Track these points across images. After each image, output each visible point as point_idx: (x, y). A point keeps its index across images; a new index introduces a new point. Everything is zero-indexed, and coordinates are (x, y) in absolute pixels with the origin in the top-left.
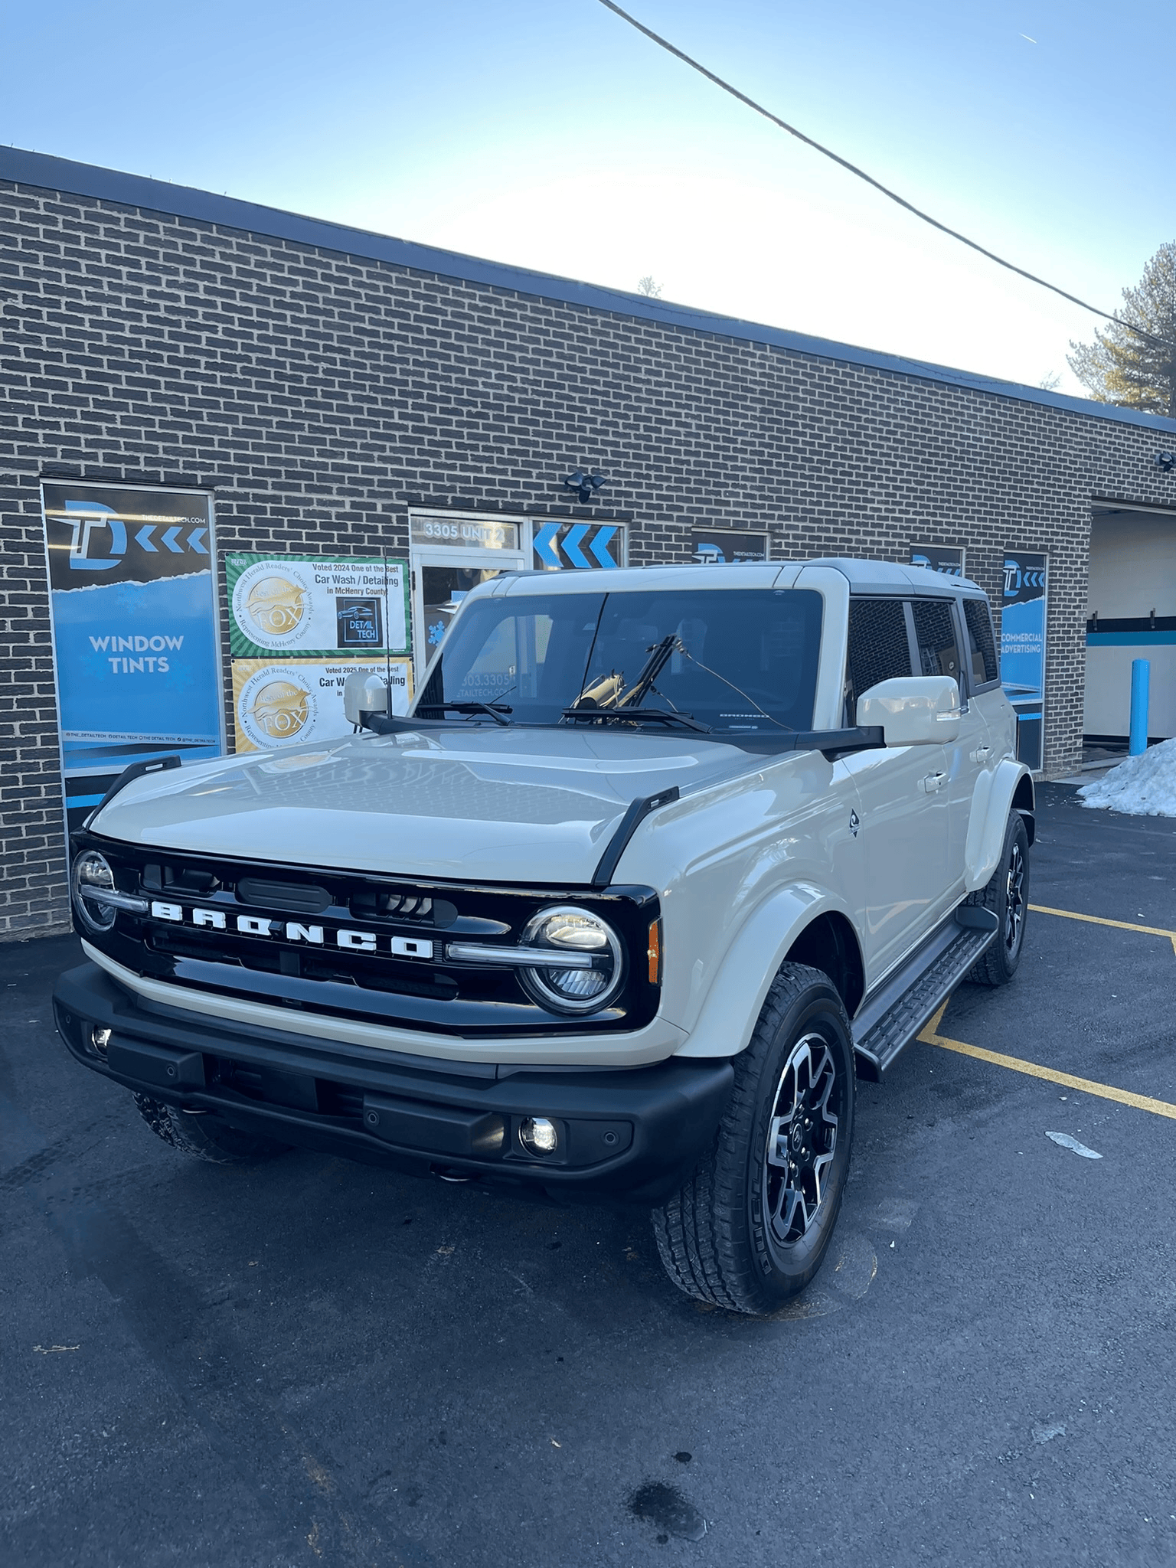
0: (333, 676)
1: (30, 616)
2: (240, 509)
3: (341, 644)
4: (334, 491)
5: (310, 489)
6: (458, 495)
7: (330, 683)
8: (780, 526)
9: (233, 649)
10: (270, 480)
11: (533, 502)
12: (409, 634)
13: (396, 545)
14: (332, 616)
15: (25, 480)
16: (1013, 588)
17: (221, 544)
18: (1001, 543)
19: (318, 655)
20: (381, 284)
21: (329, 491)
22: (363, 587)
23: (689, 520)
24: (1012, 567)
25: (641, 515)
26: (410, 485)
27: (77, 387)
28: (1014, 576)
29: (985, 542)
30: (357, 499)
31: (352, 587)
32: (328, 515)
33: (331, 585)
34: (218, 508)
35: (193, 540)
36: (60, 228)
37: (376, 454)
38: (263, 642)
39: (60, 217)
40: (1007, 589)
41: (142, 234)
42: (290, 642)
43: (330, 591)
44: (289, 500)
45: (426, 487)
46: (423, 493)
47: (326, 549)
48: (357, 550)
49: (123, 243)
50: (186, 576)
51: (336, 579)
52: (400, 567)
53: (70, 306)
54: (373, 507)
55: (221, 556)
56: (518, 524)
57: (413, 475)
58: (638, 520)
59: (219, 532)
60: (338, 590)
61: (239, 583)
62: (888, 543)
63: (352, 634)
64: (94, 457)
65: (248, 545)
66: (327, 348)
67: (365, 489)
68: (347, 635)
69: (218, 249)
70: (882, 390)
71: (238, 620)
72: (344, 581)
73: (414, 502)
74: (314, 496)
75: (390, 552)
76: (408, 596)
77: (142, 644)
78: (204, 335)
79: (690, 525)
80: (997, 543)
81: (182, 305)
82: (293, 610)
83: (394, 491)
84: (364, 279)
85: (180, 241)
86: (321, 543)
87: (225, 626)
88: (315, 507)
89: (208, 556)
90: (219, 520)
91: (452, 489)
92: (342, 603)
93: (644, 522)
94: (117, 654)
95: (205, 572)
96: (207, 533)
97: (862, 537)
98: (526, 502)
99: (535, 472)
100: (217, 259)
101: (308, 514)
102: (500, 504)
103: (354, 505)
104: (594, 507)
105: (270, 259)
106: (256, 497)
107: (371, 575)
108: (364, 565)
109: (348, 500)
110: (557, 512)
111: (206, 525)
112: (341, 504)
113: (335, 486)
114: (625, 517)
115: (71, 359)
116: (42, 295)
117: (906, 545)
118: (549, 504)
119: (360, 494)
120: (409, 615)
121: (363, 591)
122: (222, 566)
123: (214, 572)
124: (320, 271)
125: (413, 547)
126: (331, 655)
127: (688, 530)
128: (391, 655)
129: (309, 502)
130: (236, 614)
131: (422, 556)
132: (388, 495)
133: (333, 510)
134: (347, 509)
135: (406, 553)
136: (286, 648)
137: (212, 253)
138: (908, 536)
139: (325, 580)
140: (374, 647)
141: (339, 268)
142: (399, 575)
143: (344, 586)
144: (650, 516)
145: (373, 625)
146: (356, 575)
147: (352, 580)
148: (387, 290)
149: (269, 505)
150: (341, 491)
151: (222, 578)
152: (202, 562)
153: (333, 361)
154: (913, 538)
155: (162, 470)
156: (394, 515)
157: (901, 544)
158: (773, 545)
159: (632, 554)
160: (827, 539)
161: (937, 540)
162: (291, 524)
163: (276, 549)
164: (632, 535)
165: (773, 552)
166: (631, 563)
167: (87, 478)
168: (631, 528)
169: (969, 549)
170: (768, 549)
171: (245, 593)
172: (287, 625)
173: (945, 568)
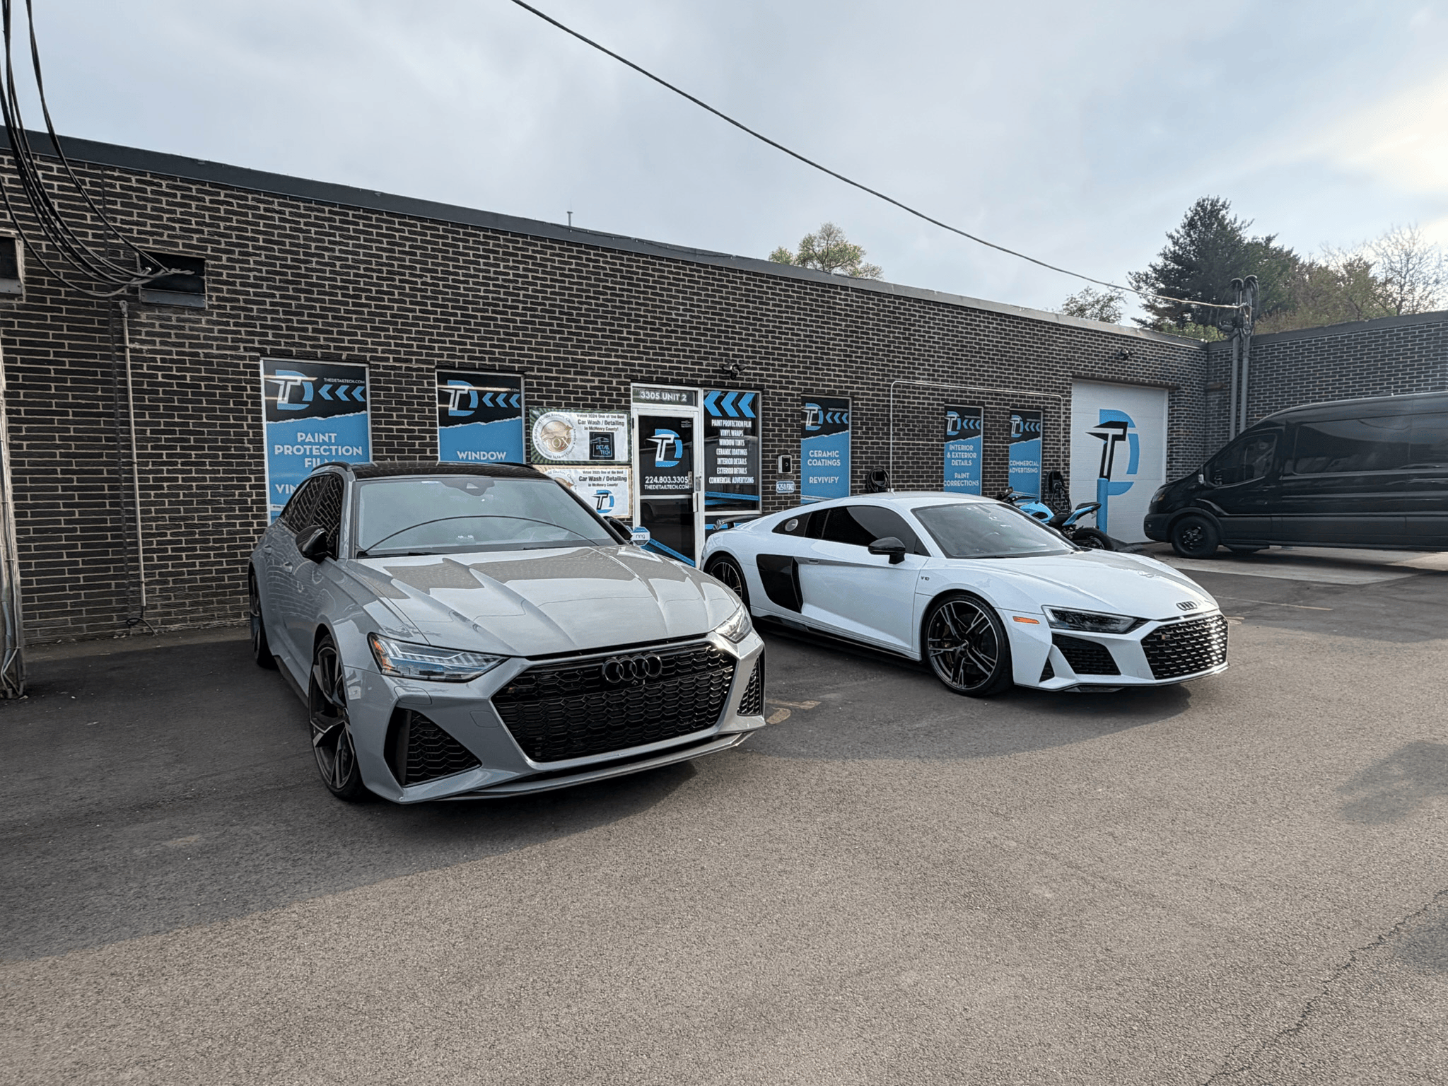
0: (587, 476)
1: (428, 440)
2: (538, 384)
3: (591, 458)
4: (589, 374)
5: (576, 373)
6: (659, 376)
7: (585, 479)
8: (858, 394)
9: (532, 459)
10: (554, 369)
11: (703, 379)
12: (630, 453)
13: (623, 403)
14: (587, 443)
15: (428, 370)
16: (1017, 431)
17: (527, 403)
18: (1008, 405)
19: (578, 463)
20: (618, 262)
21: (586, 374)
22: (604, 426)
23: (799, 389)
24: (1017, 419)
25: (769, 387)
26: (632, 371)
27: (456, 322)
28: (1018, 426)
29: (996, 404)
30: (602, 378)
31: (598, 426)
32: (586, 387)
33: (587, 425)
34: (526, 384)
35: (513, 401)
36: (450, 241)
37: (613, 354)
38: (549, 456)
39: (450, 235)
40: (1013, 433)
41: (491, 242)
42: (563, 456)
43: (586, 429)
44: (565, 379)
45: (641, 371)
46: (639, 375)
47: (584, 406)
48: (602, 407)
49: (481, 247)
50: (508, 420)
51: (590, 422)
52: (625, 416)
53: (454, 280)
54: (611, 382)
55: (527, 409)
56: (695, 392)
57: (634, 365)
58: (768, 390)
59: (526, 396)
60: (591, 428)
61: (536, 424)
62: (929, 404)
63: (597, 452)
64: (463, 357)
65: (542, 403)
66: (587, 297)
67: (606, 373)
68: (594, 452)
69: (530, 248)
70: (924, 312)
71: (535, 444)
72: (594, 423)
73: (634, 380)
74: (579, 377)
75: (619, 408)
76: (629, 432)
77: (492, 456)
78: (522, 292)
79: (800, 393)
80: (1005, 404)
81: (511, 277)
82: (565, 439)
83: (623, 374)
84: (609, 260)
85: (510, 245)
86: (582, 403)
87: (528, 447)
88: (579, 383)
89: (520, 409)
90: (526, 390)
91: (656, 372)
92: (593, 436)
93: (771, 390)
95: (518, 418)
96: (520, 397)
97: (911, 400)
98: (699, 379)
99: (705, 362)
100: (530, 253)
101: (575, 386)
102: (685, 380)
103: (600, 381)
104: (740, 382)
105: (557, 252)
106: (547, 378)
107: (609, 420)
108: (606, 415)
109: (597, 379)
110: (718, 385)
111: (520, 393)
112: (593, 381)
113: (590, 371)
114: (760, 388)
115: (453, 307)
116: (440, 275)
117: (942, 405)
118: (714, 380)
119: (604, 376)
120: (630, 442)
121: (603, 429)
122: (527, 415)
123: (523, 418)
124: (584, 256)
125: (633, 405)
126: (585, 464)
127: (798, 395)
128: (620, 464)
129: (576, 380)
130: (534, 440)
131: (638, 410)
132: (620, 376)
133: (588, 385)
134: (596, 384)
135: (629, 408)
136: (562, 459)
137: (527, 250)
138: (943, 400)
139: (584, 423)
140: (610, 460)
141: (595, 255)
142: (625, 420)
143: (594, 426)
144: (775, 388)
145: (610, 448)
146: (601, 420)
147: (598, 423)
148: (621, 265)
149: (553, 382)
150: (593, 375)
151: (527, 421)
152: (518, 413)
153: (590, 304)
154: (946, 401)
155: (497, 364)
156: (622, 387)
157: (938, 405)
158: (853, 404)
159: (763, 409)
160: (889, 401)
161: (963, 403)
162: (565, 392)
163: (558, 406)
164: (764, 398)
165: (853, 409)
166: (763, 414)
167: (459, 369)
168: (763, 394)
169: (985, 408)
170: (850, 407)
171: (540, 429)
172: (562, 448)
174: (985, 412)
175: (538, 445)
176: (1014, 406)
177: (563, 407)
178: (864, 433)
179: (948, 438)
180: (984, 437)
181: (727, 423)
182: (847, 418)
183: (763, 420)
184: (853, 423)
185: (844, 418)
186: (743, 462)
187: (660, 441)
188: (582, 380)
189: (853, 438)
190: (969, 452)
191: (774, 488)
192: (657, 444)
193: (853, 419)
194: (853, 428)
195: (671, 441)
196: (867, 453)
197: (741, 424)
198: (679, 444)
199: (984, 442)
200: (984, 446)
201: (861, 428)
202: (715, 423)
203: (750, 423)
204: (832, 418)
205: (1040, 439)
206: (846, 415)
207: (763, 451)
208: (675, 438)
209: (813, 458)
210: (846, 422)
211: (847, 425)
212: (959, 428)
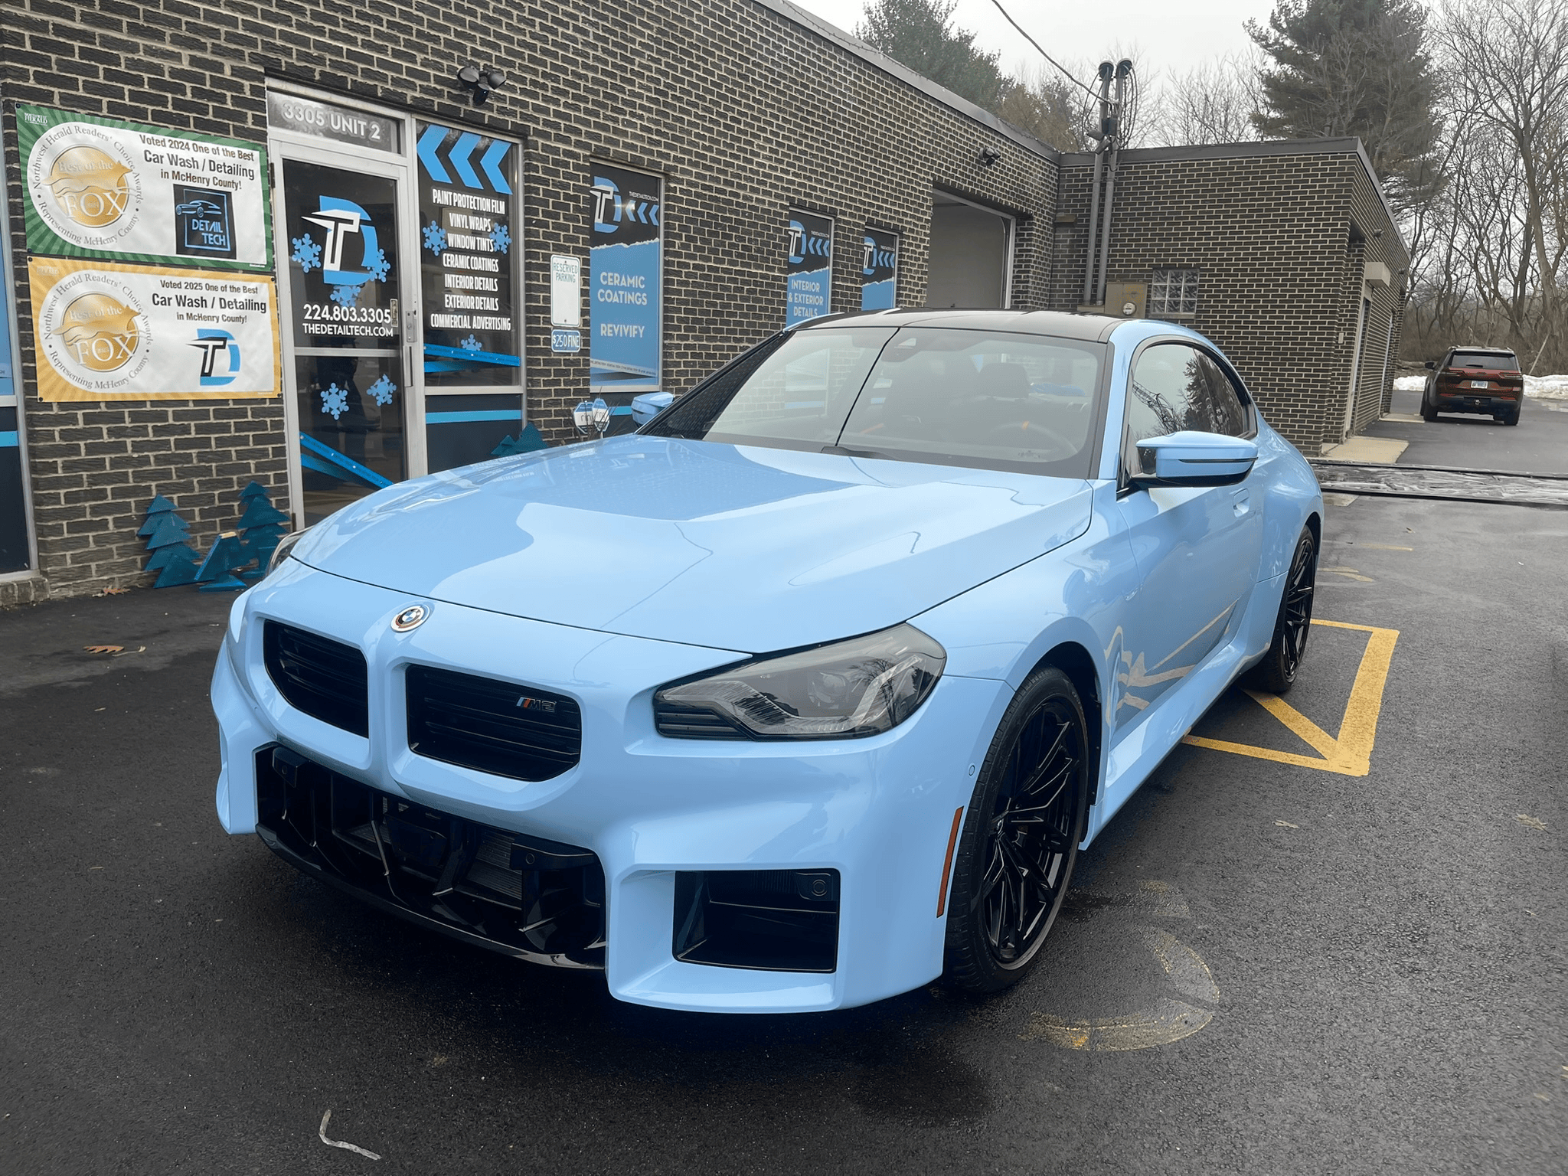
0: (171, 293)
2: (36, 42)
3: (180, 249)
4: (168, 38)
5: (134, 29)
6: (328, 69)
7: (166, 302)
8: (675, 169)
9: (30, 242)
11: (417, 95)
12: (270, 245)
13: (250, 124)
14: (168, 210)
16: (869, 266)
17: (9, 90)
18: (863, 218)
19: (149, 261)
21: (160, 36)
22: (210, 175)
23: (587, 146)
24: (870, 244)
25: (538, 133)
26: (268, 46)
28: (871, 254)
29: (851, 215)
30: (199, 54)
31: (194, 172)
32: (158, 70)
33: (166, 166)
38: (72, 236)
40: (866, 267)
42: (110, 239)
43: (165, 175)
44: (106, 41)
45: (288, 52)
46: (284, 59)
47: (157, 116)
48: (202, 125)
51: (173, 160)
52: (256, 154)
54: (219, 68)
55: (9, 105)
56: (398, 122)
57: (271, 33)
58: (535, 139)
59: (6, 71)
60: (176, 175)
61: (36, 149)
62: (768, 202)
63: (194, 236)
65: (48, 97)
67: (209, 42)
68: (186, 235)
72: (184, 163)
73: (273, 71)
74: (141, 42)
75: (241, 132)
76: (267, 195)
79: (588, 154)
80: (860, 218)
82: (114, 195)
83: (247, 51)
86: (151, 108)
87: (16, 206)
88: (140, 56)
90: (7, 52)
91: (320, 60)
92: (181, 194)
93: (541, 141)
97: (748, 193)
98: (410, 94)
99: (420, 57)
101: (133, 64)
102: (380, 91)
103: (194, 61)
104: (488, 114)
106: (59, 30)
107: (220, 159)
108: (210, 146)
109: (186, 53)
110: (447, 115)
112: (177, 57)
113: (168, 31)
114: (521, 133)
117: (784, 206)
118: (437, 100)
119: (202, 47)
120: (269, 220)
121: (211, 180)
122: (11, 121)
125: (272, 131)
126: (167, 263)
127: (585, 158)
128: (248, 270)
129: (133, 47)
130: (33, 192)
131: (284, 145)
132: (239, 55)
133: (166, 64)
134: (185, 65)
135: (263, 136)
136: (108, 247)
138: (786, 197)
139: (158, 159)
140: (224, 258)
142: (255, 166)
143: (183, 170)
144: (546, 135)
145: (223, 228)
146: (199, 157)
147: (194, 164)
149: (77, 44)
150: (176, 40)
151: (11, 140)
154: (792, 201)
156: (246, 84)
157: (780, 205)
158: (668, 189)
159: (527, 179)
160: (718, 190)
161: (812, 208)
162: (109, 75)
163: (89, 108)
164: (527, 156)
165: (667, 198)
166: (527, 189)
168: (526, 147)
169: (838, 220)
170: (663, 193)
171: (46, 163)
172: (105, 218)
173: (817, 238)
174: (836, 227)
175: (43, 205)
176: (870, 222)
177: (105, 112)
178: (683, 246)
179: (792, 268)
180: (834, 271)
181: (461, 199)
182: (658, 215)
183: (527, 200)
184: (667, 226)
185: (652, 214)
186: (490, 285)
187: (330, 225)
188: (149, 51)
189: (666, 253)
190: (815, 294)
191: (548, 341)
192: (325, 230)
193: (667, 217)
194: (667, 235)
195: (354, 228)
196: (686, 284)
197: (486, 204)
198: (370, 235)
199: (834, 278)
200: (834, 286)
201: (680, 237)
202: (440, 197)
203: (502, 204)
204: (635, 211)
205: (894, 279)
206: (655, 208)
207: (528, 266)
208: (362, 222)
209: (606, 287)
210: (655, 223)
211: (657, 228)
212: (803, 252)
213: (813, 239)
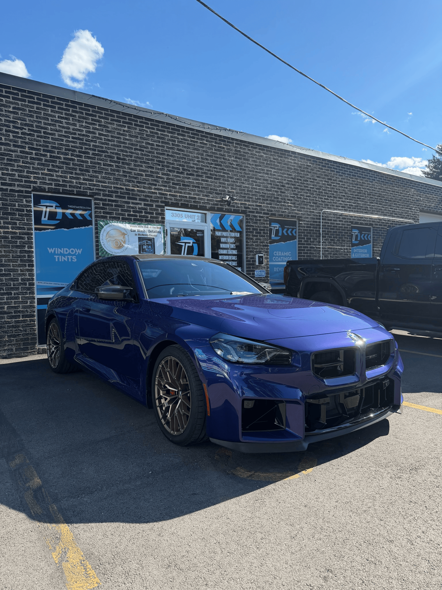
1: (26, 239)
2: (103, 204)
3: (140, 253)
4: (138, 199)
5: (129, 198)
6: (183, 202)
8: (302, 217)
9: (100, 254)
10: (114, 195)
11: (210, 206)
12: (165, 251)
13: (160, 219)
14: (137, 244)
15: (27, 192)
17: (96, 217)
18: (386, 226)
21: (136, 199)
22: (148, 233)
23: (268, 214)
26: (166, 198)
27: (46, 160)
29: (380, 225)
30: (146, 203)
31: (144, 233)
32: (135, 208)
33: (137, 233)
34: (95, 204)
35: (86, 215)
36: (42, 106)
37: (153, 187)
38: (111, 252)
39: (42, 102)
41: (71, 109)
42: (121, 252)
43: (136, 235)
44: (121, 202)
45: (171, 199)
46: (170, 201)
47: (135, 220)
48: (146, 221)
49: (64, 112)
50: (83, 228)
51: (138, 231)
52: (162, 227)
53: (44, 133)
54: (152, 205)
55: (96, 221)
56: (205, 214)
57: (166, 195)
58: (249, 213)
59: (95, 212)
60: (139, 235)
61: (103, 230)
62: (342, 224)
63: (143, 250)
64: (51, 184)
65: (106, 217)
67: (149, 199)
72: (141, 231)
73: (167, 204)
74: (131, 201)
75: (157, 222)
76: (164, 238)
77: (67, 251)
78: (92, 144)
79: (268, 216)
80: (384, 225)
81: (84, 133)
82: (122, 241)
83: (160, 200)
86: (133, 218)
87: (97, 246)
88: (130, 205)
89: (92, 221)
90: (96, 208)
91: (180, 200)
92: (140, 239)
93: (251, 214)
94: (58, 255)
95: (90, 226)
96: (91, 213)
97: (332, 222)
98: (208, 206)
99: (211, 195)
100: (97, 118)
101: (128, 207)
102: (198, 206)
103: (145, 205)
104: (233, 208)
106: (109, 200)
107: (151, 229)
108: (149, 226)
109: (143, 203)
110: (219, 210)
112: (141, 204)
114: (245, 212)
115: (44, 151)
116: (35, 129)
117: (349, 225)
118: (216, 206)
119: (148, 201)
120: (165, 244)
121: (148, 235)
122: (96, 224)
123: (93, 226)
125: (166, 220)
127: (267, 217)
129: (129, 203)
130: (101, 241)
131: (170, 224)
132: (158, 201)
133: (138, 206)
134: (143, 206)
135: (164, 222)
138: (350, 222)
139: (134, 231)
142: (162, 230)
143: (141, 233)
144: (253, 212)
145: (152, 247)
146: (146, 229)
147: (144, 231)
149: (114, 204)
150: (140, 200)
151: (96, 229)
152: (90, 223)
154: (352, 223)
155: (75, 189)
156: (159, 209)
158: (299, 224)
159: (247, 226)
160: (320, 222)
161: (361, 224)
162: (122, 210)
163: (117, 219)
164: (247, 219)
165: (299, 227)
166: (247, 229)
167: (48, 192)
168: (247, 216)
169: (374, 227)
170: (297, 225)
171: (105, 234)
172: (120, 247)
173: (365, 234)
174: (373, 230)
175: (104, 244)
176: (389, 227)
177: (121, 220)
178: (305, 241)
179: (353, 245)
180: (373, 245)
181: (224, 234)
182: (296, 232)
183: (246, 232)
184: (299, 235)
185: (294, 232)
186: (234, 258)
187: (183, 244)
188: (133, 203)
189: (299, 244)
190: (365, 253)
191: (254, 274)
192: (182, 246)
193: (299, 232)
194: (299, 238)
195: (191, 245)
196: (307, 253)
197: (233, 234)
198: (196, 246)
199: (373, 247)
200: (373, 250)
201: (304, 238)
202: (218, 234)
203: (239, 234)
204: (287, 232)
206: (294, 230)
207: (247, 251)
208: (193, 243)
209: (276, 256)
210: (295, 235)
211: (296, 236)
212: (359, 239)
213: (363, 235)
